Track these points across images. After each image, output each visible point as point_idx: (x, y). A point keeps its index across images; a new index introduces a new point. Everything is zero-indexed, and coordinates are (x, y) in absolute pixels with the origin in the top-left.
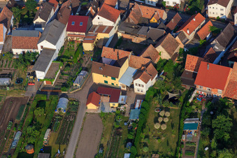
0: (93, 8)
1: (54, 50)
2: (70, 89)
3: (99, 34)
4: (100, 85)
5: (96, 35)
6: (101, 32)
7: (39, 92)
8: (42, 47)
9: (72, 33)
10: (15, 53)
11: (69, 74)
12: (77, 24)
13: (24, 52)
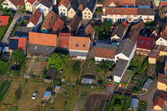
0: (156, 32)
1: (127, 61)
2: (140, 92)
3: (161, 52)
4: (162, 91)
5: (159, 53)
6: (163, 51)
7: (115, 92)
8: (118, 58)
9: (140, 49)
10: (96, 60)
11: (138, 80)
13: (103, 60)
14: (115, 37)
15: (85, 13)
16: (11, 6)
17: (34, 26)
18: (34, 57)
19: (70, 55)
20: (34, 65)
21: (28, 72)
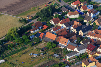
1: (78, 53)
3: (96, 54)
8: (75, 50)
12: (91, 48)
14: (81, 43)
15: (80, 33)
16: (53, 23)
17: (53, 31)
18: (45, 43)
19: (58, 45)
20: (42, 45)
21: (37, 47)
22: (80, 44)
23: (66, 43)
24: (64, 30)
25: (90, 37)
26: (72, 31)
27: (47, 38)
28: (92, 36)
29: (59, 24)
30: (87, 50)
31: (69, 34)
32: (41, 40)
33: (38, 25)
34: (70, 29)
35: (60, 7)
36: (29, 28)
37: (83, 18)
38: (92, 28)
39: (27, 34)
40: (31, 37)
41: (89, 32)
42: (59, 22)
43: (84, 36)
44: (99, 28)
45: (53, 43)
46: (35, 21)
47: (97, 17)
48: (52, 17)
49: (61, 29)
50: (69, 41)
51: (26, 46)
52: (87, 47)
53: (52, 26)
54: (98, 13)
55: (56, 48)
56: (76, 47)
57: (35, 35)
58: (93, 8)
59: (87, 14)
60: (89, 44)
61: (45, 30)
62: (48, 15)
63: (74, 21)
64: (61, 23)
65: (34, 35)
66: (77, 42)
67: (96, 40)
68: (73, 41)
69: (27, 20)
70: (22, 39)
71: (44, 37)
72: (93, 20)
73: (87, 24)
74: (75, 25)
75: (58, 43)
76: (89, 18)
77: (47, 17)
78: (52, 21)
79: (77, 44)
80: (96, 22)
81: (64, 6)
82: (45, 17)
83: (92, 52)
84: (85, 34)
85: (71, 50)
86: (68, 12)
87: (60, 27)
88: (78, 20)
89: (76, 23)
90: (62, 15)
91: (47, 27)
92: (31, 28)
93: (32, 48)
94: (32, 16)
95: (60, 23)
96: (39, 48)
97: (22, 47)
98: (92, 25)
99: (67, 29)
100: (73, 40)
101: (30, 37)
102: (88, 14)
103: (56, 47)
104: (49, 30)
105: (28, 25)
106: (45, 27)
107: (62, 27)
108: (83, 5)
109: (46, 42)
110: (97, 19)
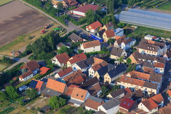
3: (137, 113)
5: (134, 113)
8: (100, 109)
9: (122, 108)
10: (86, 109)
14: (109, 96)
15: (106, 78)
16: (57, 63)
17: (59, 77)
18: (45, 98)
19: (70, 101)
20: (41, 102)
21: (32, 105)
22: (108, 99)
23: (82, 96)
24: (77, 74)
25: (124, 85)
26: (92, 74)
27: (48, 89)
28: (126, 83)
29: (69, 64)
30: (120, 109)
31: (86, 80)
32: (39, 93)
33: (31, 68)
34: (87, 73)
35: (67, 33)
36: (16, 73)
37: (108, 52)
38: (125, 69)
39: (13, 83)
40: (21, 89)
41: (121, 75)
42: (68, 60)
43: (112, 84)
44: (137, 67)
45: (60, 98)
46: (25, 60)
47: (132, 49)
48: (55, 52)
49: (72, 72)
50: (89, 94)
51: (13, 105)
52: (120, 103)
53: (56, 67)
54: (134, 42)
55: (66, 107)
56: (101, 104)
57: (28, 85)
58: (124, 33)
59: (115, 44)
60: (123, 97)
61: (44, 76)
62: (48, 49)
63: (94, 58)
64: (72, 62)
65: (26, 85)
66: (101, 94)
67: (133, 89)
68: (94, 93)
69: (12, 58)
70: (6, 92)
71: (43, 87)
72: (126, 55)
73: (116, 62)
74: (97, 65)
75: (70, 98)
76: (118, 52)
77: (46, 52)
78: (56, 60)
79: (103, 98)
80: (132, 57)
81: (74, 32)
82: (43, 53)
83: (130, 111)
84: (113, 79)
85: (92, 109)
86: (83, 42)
87: (70, 69)
88: (100, 55)
89: (97, 61)
90: (72, 48)
91: (47, 69)
92: (20, 73)
93: (23, 109)
94: (19, 52)
95: (70, 61)
96: (36, 108)
97: (6, 108)
98: (125, 63)
99: (83, 72)
100: (94, 91)
101: (18, 88)
102: (117, 44)
103: (66, 104)
104: (51, 74)
105: (15, 67)
106: (44, 70)
107: (73, 69)
108: (106, 29)
109: (47, 96)
110: (133, 54)
